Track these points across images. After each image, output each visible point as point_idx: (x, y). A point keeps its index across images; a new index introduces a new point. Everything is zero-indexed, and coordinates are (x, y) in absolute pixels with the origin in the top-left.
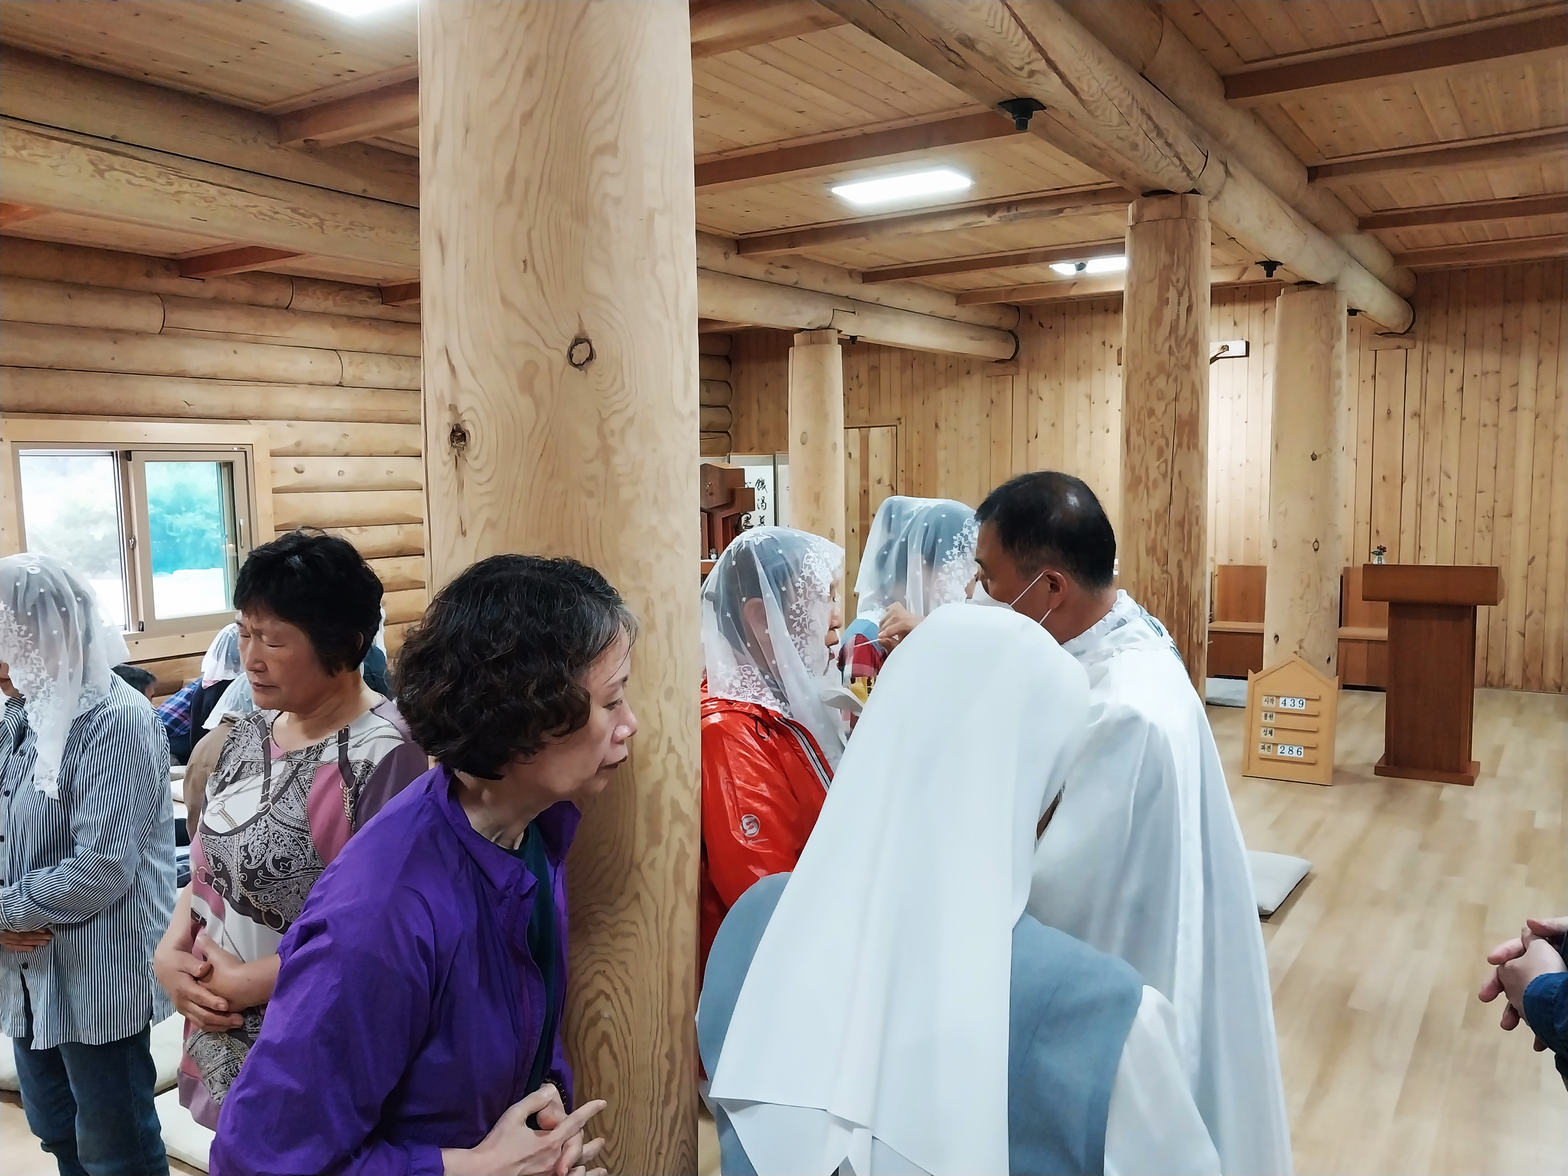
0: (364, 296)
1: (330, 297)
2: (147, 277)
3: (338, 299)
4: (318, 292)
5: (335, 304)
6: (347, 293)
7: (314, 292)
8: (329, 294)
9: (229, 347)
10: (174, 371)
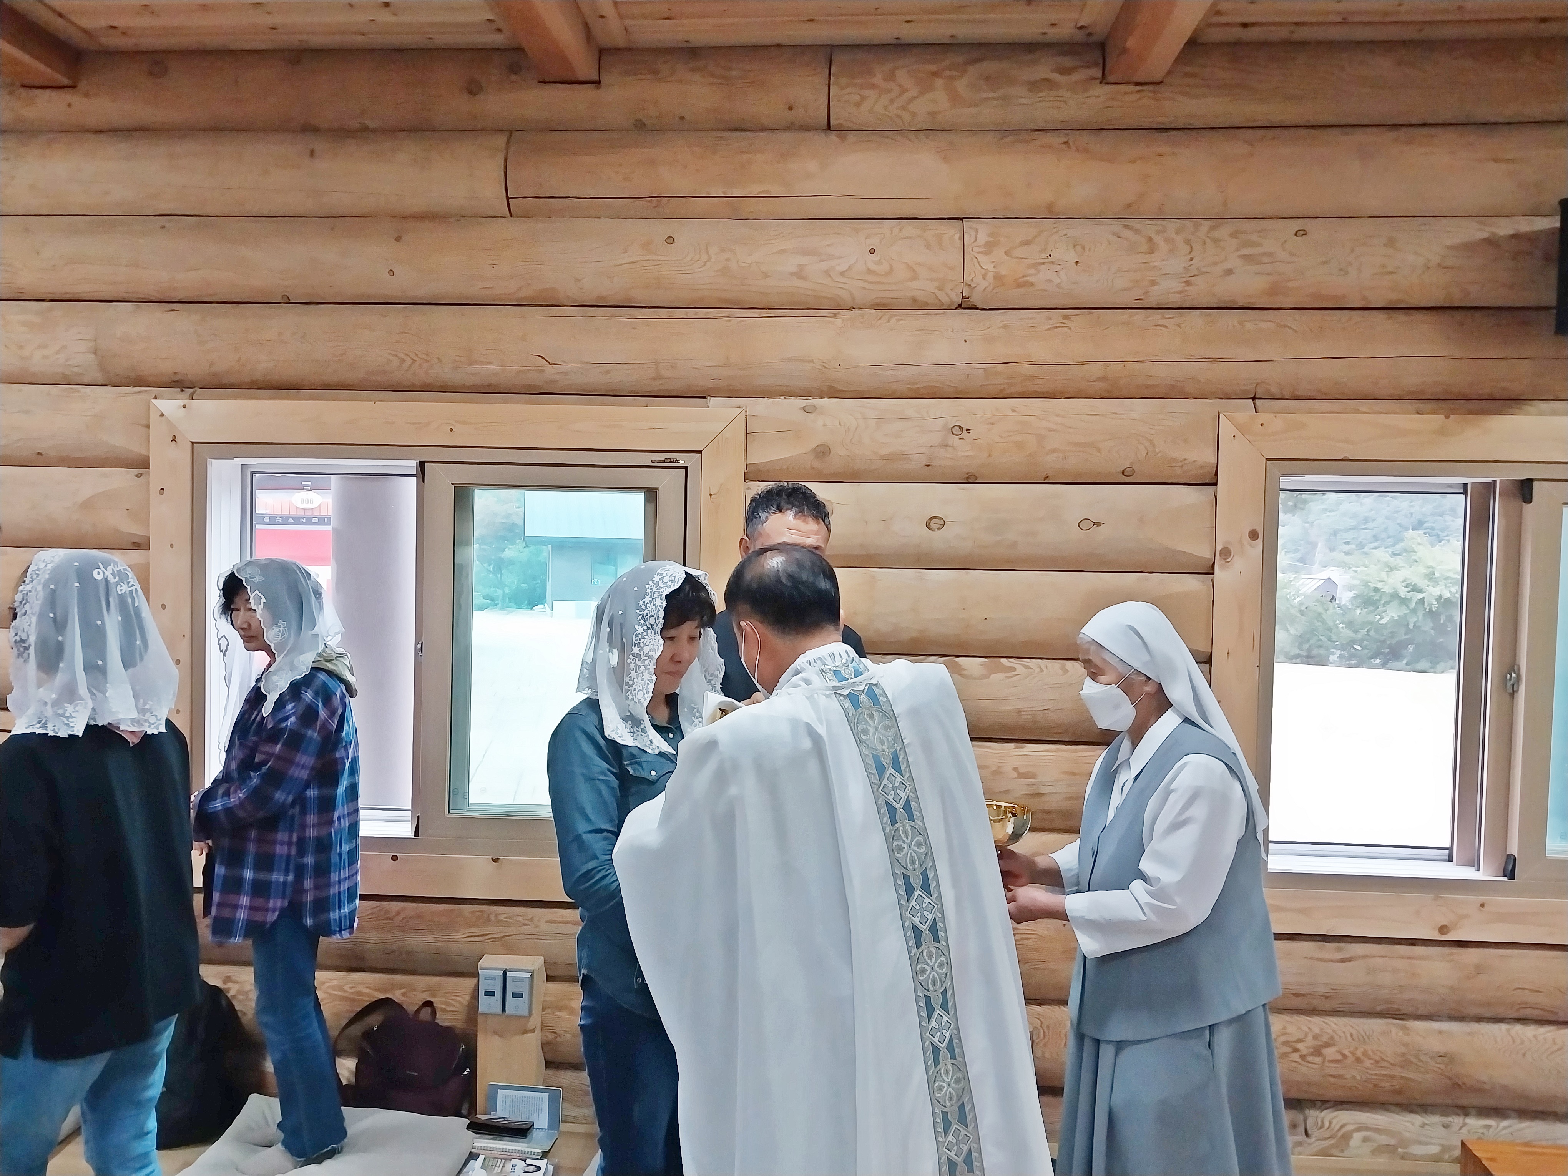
0: (1043, 69)
1: (939, 82)
2: (470, 92)
3: (961, 85)
4: (902, 75)
5: (955, 99)
6: (990, 66)
7: (890, 77)
8: (935, 74)
9: (659, 229)
10: (524, 293)
